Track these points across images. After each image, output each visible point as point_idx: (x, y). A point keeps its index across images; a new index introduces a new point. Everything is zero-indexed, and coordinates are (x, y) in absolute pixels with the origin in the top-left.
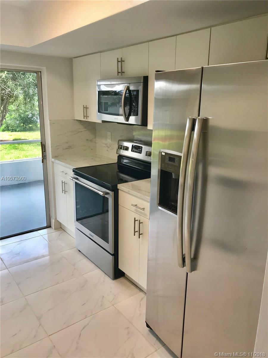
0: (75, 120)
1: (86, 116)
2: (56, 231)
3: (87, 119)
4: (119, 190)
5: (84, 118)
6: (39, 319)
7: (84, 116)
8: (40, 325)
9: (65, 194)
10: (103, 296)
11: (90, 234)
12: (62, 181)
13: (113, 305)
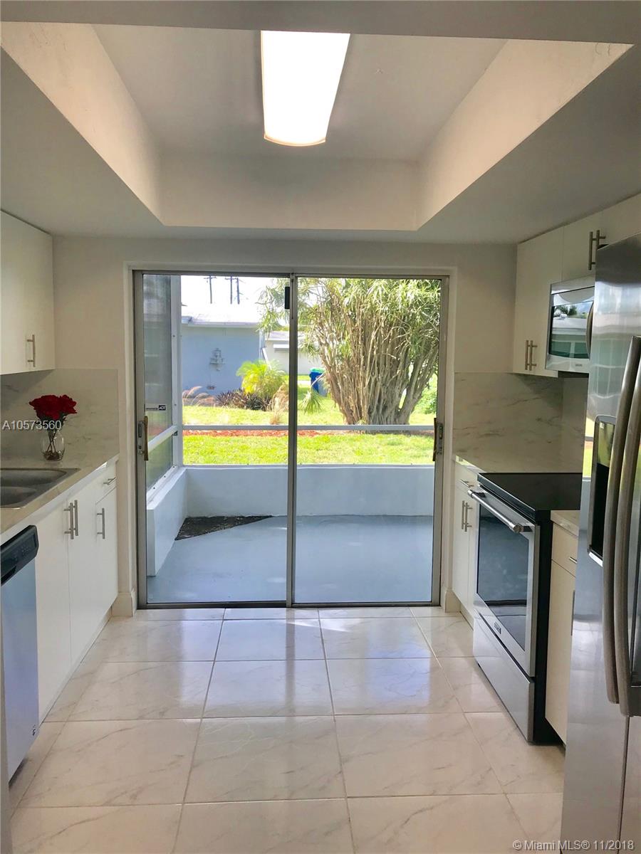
0: (512, 374)
1: (529, 365)
2: (447, 614)
3: (531, 369)
4: (554, 525)
5: (526, 369)
6: (342, 761)
7: (527, 365)
8: (340, 772)
9: (466, 531)
10: (491, 769)
11: (496, 625)
12: (463, 502)
13: (506, 794)
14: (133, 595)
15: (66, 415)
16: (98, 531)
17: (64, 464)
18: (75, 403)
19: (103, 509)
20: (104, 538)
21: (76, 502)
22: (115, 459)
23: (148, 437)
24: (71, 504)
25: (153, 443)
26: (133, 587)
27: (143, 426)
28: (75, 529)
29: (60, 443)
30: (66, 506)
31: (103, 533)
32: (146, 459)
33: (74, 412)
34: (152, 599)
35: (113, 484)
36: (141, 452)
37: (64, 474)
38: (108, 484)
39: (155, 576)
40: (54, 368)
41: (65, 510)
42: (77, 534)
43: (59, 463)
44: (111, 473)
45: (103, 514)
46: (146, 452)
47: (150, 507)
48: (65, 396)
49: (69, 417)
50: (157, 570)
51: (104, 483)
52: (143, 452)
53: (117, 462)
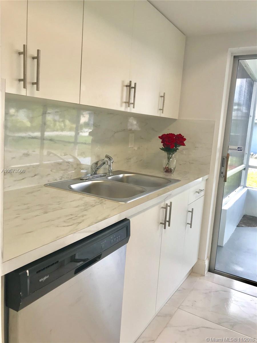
14: (207, 263)
15: (179, 147)
16: (188, 222)
17: (174, 176)
18: (185, 139)
19: (193, 209)
20: (191, 227)
21: (171, 203)
22: (206, 177)
23: (228, 169)
24: (167, 204)
25: (230, 173)
26: (207, 257)
27: (226, 159)
28: (168, 221)
29: (174, 163)
30: (163, 205)
31: (191, 224)
32: (225, 181)
33: (184, 145)
34: (218, 267)
35: (202, 193)
36: (223, 176)
37: (169, 182)
38: (198, 193)
39: (222, 247)
40: (177, 118)
41: (162, 208)
42: (169, 225)
43: (171, 175)
44: (202, 187)
45: (192, 212)
46: (225, 176)
47: (225, 207)
48: (180, 135)
49: (181, 148)
50: (224, 243)
51: (196, 192)
52: (224, 176)
53: (207, 180)
